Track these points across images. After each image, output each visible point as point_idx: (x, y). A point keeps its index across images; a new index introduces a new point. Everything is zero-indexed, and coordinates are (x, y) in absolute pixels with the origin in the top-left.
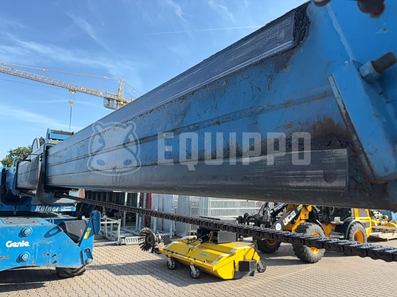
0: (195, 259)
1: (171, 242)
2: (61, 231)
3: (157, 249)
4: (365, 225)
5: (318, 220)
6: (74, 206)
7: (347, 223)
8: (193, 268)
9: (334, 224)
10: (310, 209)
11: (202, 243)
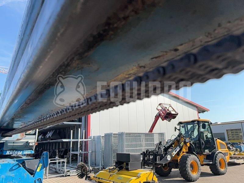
0: (113, 182)
1: (99, 171)
2: (21, 166)
3: (89, 177)
4: (225, 154)
5: (195, 152)
6: (33, 150)
7: (214, 153)
9: (205, 155)
10: (188, 145)
11: (118, 171)
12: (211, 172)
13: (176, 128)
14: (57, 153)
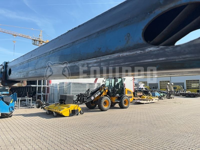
0: (55, 110)
1: (49, 105)
2: (1, 100)
3: (44, 108)
4: (129, 97)
6: (8, 91)
7: (121, 96)
8: (54, 113)
9: (117, 97)
10: (107, 91)
11: (60, 104)
12: (119, 107)
13: (103, 81)
14: (28, 94)
